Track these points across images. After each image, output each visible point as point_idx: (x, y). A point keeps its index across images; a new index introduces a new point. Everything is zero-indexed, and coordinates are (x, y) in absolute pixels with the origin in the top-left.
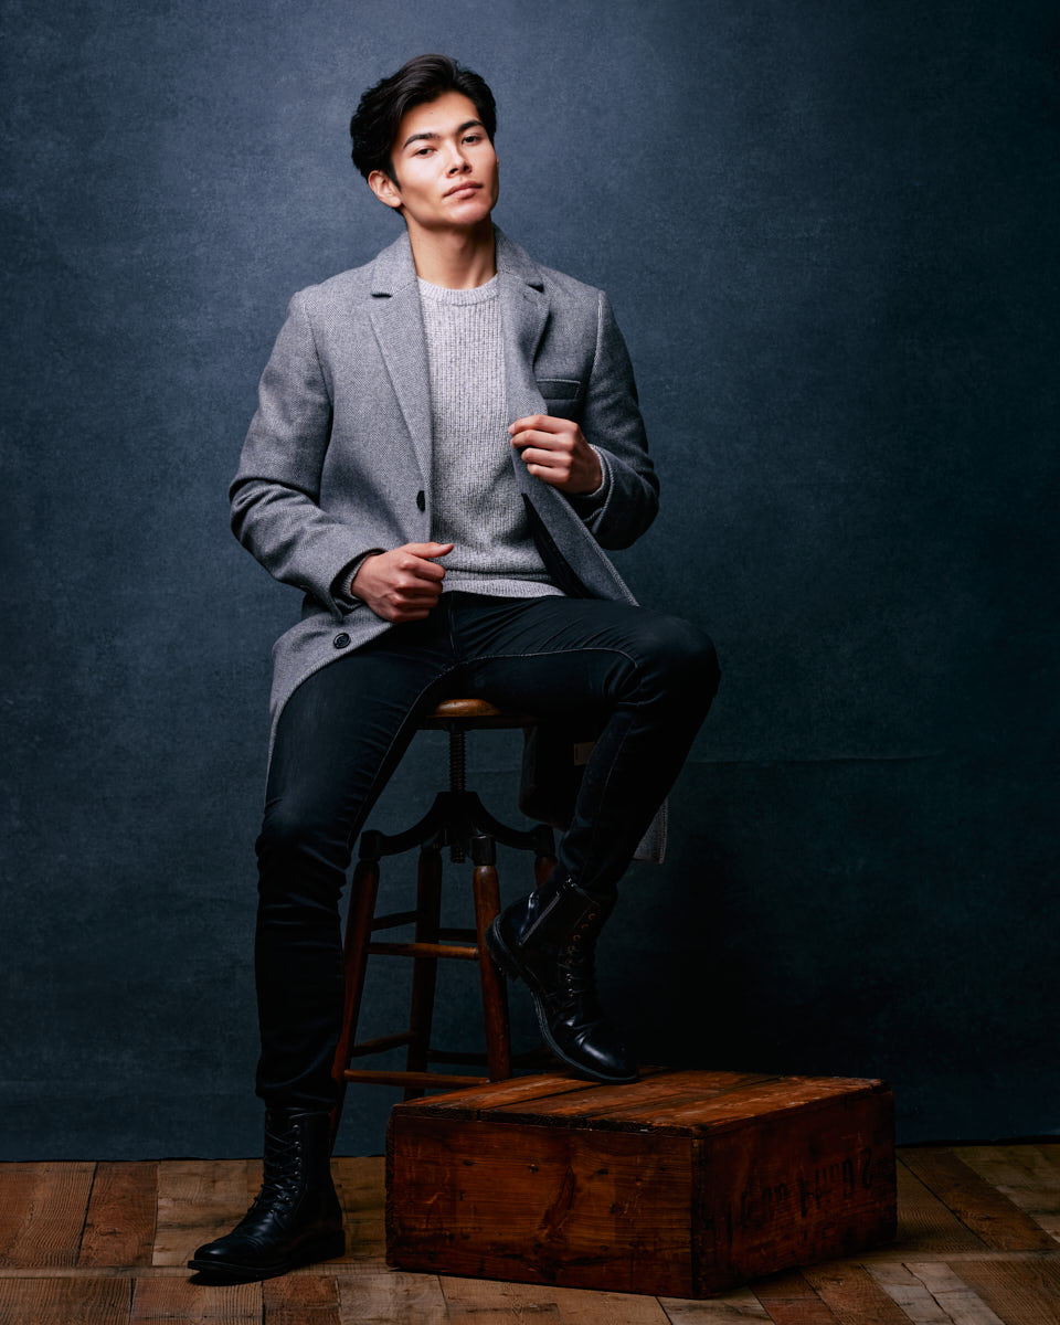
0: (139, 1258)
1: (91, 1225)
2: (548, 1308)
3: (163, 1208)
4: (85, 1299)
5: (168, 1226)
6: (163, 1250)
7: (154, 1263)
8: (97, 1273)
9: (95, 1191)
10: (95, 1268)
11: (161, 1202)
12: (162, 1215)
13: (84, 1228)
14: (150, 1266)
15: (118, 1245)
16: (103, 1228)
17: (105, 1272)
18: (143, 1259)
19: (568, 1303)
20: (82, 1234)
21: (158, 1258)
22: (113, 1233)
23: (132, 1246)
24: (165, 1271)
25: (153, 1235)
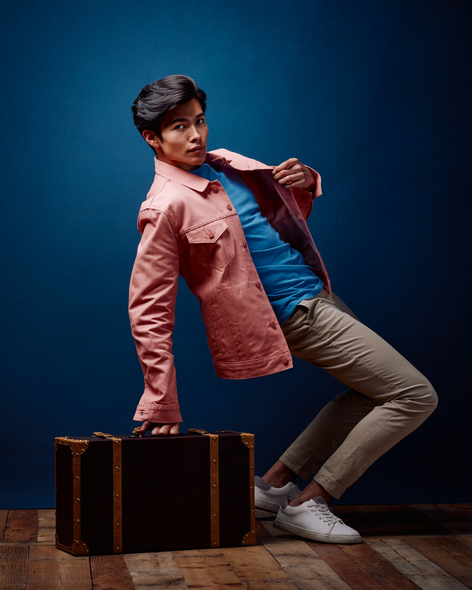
0: (31, 539)
1: (9, 527)
2: (221, 555)
3: (41, 521)
4: (7, 554)
5: (44, 528)
6: (42, 536)
7: (38, 541)
8: (12, 544)
9: (9, 515)
10: (11, 542)
11: (40, 519)
12: (41, 524)
13: (5, 528)
14: (37, 541)
15: (21, 535)
16: (14, 528)
17: (16, 544)
18: (33, 539)
19: (228, 553)
20: (5, 531)
21: (39, 539)
22: (19, 530)
23: (28, 534)
24: (43, 543)
25: (37, 530)
